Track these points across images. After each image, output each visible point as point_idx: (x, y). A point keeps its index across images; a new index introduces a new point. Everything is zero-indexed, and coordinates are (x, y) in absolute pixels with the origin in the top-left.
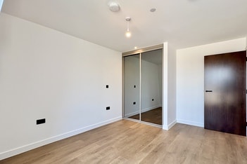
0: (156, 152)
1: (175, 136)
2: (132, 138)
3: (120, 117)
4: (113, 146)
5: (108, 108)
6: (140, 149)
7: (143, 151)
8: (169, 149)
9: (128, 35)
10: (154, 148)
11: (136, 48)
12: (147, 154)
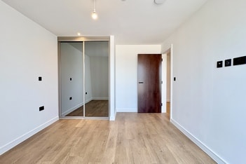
0: (119, 143)
1: (124, 124)
2: (87, 137)
3: (56, 118)
4: (72, 154)
5: (42, 108)
6: (104, 146)
7: (109, 147)
8: (128, 136)
9: (95, 16)
10: (115, 140)
11: (79, 34)
12: (115, 148)
